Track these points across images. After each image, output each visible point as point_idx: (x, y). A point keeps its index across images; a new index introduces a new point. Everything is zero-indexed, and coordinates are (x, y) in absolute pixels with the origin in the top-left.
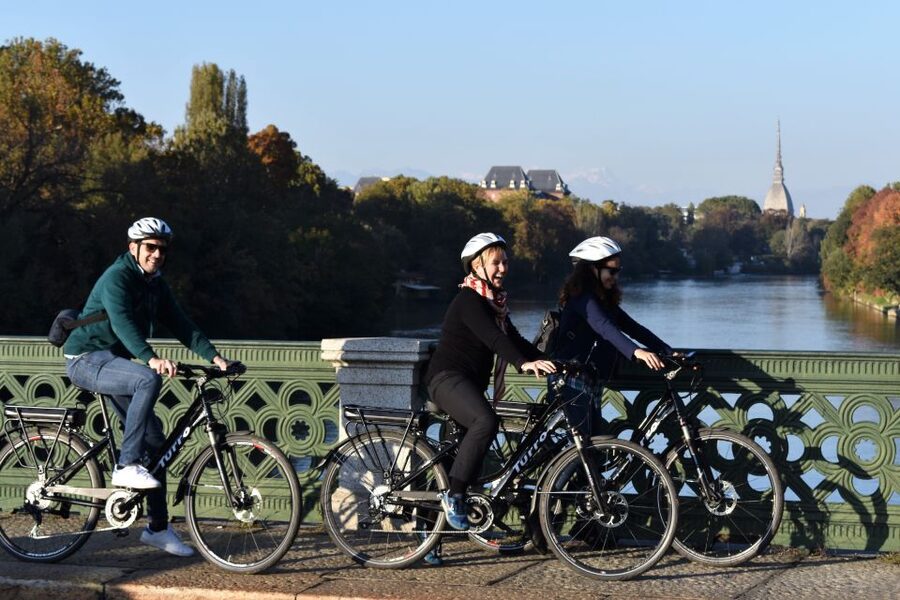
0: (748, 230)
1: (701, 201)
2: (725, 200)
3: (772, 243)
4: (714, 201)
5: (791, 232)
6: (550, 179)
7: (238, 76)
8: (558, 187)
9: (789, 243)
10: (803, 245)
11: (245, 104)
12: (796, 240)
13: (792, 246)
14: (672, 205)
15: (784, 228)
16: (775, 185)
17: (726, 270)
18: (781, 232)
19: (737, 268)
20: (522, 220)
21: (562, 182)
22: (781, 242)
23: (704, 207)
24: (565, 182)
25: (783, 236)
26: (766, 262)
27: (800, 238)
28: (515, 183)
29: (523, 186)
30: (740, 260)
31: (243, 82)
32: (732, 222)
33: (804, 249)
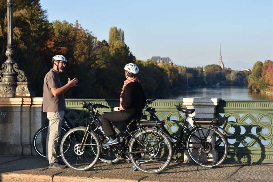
0: (220, 73)
1: (205, 66)
2: (212, 65)
3: (227, 77)
4: (209, 66)
5: (232, 74)
6: (167, 60)
7: (122, 30)
8: (170, 62)
9: (232, 77)
10: (235, 78)
11: (124, 38)
12: (234, 76)
13: (232, 78)
14: (199, 67)
15: (230, 73)
16: (219, 61)
17: (215, 85)
18: (229, 74)
19: (218, 84)
20: (168, 71)
21: (171, 61)
22: (229, 77)
23: (206, 67)
24: (172, 61)
25: (230, 75)
26: (226, 82)
27: (235, 76)
28: (159, 61)
29: (161, 62)
30: (219, 82)
31: (123, 32)
32: (215, 71)
33: (236, 79)
